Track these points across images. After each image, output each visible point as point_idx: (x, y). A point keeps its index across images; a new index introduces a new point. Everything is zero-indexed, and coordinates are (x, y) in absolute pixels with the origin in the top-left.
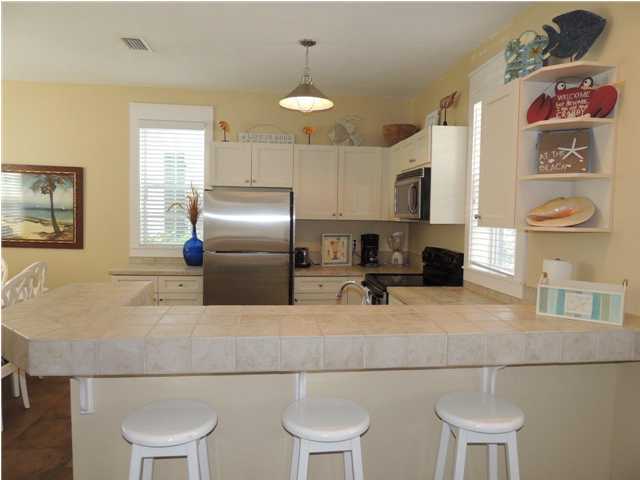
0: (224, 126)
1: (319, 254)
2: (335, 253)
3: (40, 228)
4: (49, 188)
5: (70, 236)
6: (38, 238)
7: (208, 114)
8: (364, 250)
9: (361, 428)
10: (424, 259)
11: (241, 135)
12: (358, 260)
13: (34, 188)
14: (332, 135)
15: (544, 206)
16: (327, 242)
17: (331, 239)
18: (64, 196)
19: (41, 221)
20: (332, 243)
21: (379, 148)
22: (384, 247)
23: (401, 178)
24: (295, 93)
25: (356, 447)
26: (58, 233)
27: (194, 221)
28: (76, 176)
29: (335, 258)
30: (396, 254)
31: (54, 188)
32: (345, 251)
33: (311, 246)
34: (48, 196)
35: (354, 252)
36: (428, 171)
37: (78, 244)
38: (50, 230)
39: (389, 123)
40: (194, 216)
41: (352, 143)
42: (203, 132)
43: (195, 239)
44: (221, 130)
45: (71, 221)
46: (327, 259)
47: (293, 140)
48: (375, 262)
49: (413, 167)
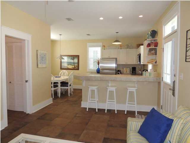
0: (104, 46)
2: (126, 71)
3: (72, 66)
4: (73, 59)
5: (77, 68)
6: (71, 68)
8: (133, 70)
9: (116, 88)
11: (107, 48)
12: (131, 73)
13: (71, 59)
14: (126, 47)
15: (151, 60)
16: (125, 69)
18: (76, 60)
19: (72, 65)
21: (135, 49)
22: (137, 70)
23: (138, 55)
24: (115, 42)
25: (115, 90)
26: (75, 67)
27: (98, 65)
28: (78, 57)
29: (127, 72)
30: (140, 71)
31: (74, 59)
32: (129, 71)
33: (121, 70)
34: (73, 61)
35: (130, 71)
36: (140, 54)
37: (78, 69)
38: (74, 67)
39: (137, 44)
41: (130, 48)
42: (100, 48)
43: (99, 68)
44: (104, 47)
45: (77, 65)
46: (124, 72)
47: (118, 48)
48: (135, 73)
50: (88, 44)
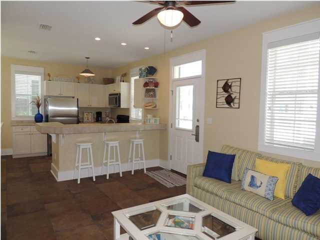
0: (49, 75)
1: (83, 118)
2: (88, 118)
7: (42, 70)
8: (97, 117)
10: (117, 118)
11: (54, 78)
16: (85, 114)
17: (86, 113)
20: (87, 115)
22: (103, 115)
23: (110, 95)
27: (38, 108)
29: (88, 119)
32: (91, 117)
36: (120, 94)
39: (105, 77)
40: (38, 105)
41: (92, 83)
42: (40, 76)
43: (39, 114)
44: (48, 77)
46: (85, 120)
47: (73, 81)
48: (101, 120)
49: (115, 92)
50: (13, 67)
